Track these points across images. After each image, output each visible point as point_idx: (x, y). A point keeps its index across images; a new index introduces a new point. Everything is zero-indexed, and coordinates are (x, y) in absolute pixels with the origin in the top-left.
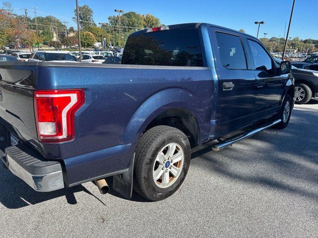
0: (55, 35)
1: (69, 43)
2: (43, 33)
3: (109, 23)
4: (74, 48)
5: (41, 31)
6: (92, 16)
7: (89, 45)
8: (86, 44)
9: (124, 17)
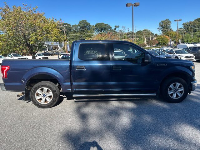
0: (146, 40)
1: (152, 44)
2: (139, 40)
3: (182, 28)
4: (154, 47)
5: (138, 39)
6: (171, 25)
7: (164, 44)
8: (162, 44)
9: (195, 22)
